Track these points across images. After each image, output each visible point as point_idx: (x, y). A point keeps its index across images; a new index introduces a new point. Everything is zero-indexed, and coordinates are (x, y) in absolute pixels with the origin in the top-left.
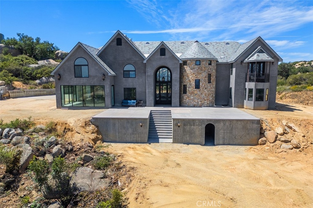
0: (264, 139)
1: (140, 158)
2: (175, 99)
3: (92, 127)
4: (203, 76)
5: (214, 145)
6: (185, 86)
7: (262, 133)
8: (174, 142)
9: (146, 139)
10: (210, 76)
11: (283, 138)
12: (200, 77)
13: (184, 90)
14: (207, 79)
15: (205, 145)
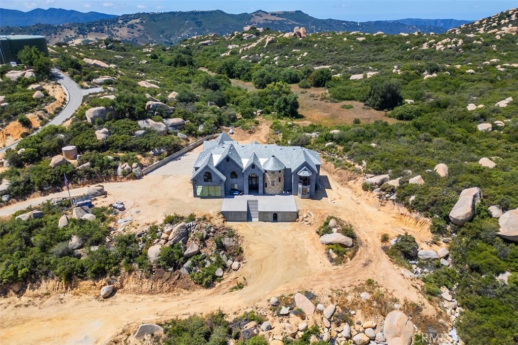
0: (298, 219)
1: (245, 231)
2: (261, 191)
3: (221, 216)
4: (276, 179)
5: (277, 222)
6: (266, 184)
7: (298, 217)
8: (259, 221)
9: (246, 220)
10: (280, 179)
11: (305, 219)
12: (274, 180)
13: (265, 185)
14: (278, 180)
15: (273, 222)
